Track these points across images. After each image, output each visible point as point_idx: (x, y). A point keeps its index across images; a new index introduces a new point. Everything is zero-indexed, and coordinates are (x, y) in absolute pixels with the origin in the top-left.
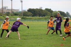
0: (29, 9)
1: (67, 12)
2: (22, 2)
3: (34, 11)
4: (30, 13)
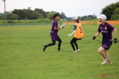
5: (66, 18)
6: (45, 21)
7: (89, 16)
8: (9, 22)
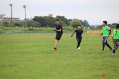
0: (35, 17)
1: (85, 20)
2: (25, 7)
3: (42, 20)
4: (36, 23)
5: (89, 26)
6: (68, 29)
7: (113, 24)
8: (30, 30)
